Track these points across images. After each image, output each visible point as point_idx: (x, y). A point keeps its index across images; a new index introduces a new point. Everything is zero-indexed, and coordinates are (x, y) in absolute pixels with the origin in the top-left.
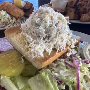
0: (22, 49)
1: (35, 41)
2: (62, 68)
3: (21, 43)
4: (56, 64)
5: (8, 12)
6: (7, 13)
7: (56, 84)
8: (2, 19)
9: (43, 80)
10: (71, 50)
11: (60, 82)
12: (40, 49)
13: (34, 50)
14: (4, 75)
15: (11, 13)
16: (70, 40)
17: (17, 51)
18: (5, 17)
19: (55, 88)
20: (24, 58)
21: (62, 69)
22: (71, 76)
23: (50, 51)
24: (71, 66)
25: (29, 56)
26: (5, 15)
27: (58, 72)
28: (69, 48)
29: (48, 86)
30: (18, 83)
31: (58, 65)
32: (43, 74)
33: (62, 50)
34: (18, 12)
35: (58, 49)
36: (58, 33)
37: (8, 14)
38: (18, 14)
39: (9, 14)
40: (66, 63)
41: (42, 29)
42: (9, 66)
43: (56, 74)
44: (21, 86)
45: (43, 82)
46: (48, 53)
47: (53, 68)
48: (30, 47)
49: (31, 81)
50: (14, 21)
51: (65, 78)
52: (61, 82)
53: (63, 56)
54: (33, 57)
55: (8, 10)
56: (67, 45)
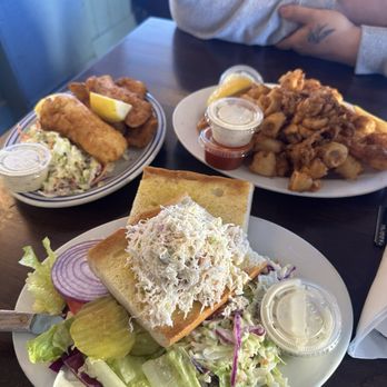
0: (131, 303)
1: (157, 288)
2: (209, 343)
3: (127, 288)
4: (199, 335)
5: (74, 139)
6: (72, 143)
7: (194, 373)
8: (59, 169)
9: (171, 367)
10: (234, 300)
11: (203, 370)
12: (166, 307)
13: (156, 312)
14: (95, 356)
15: (86, 147)
16: (234, 278)
17: (118, 304)
18: (66, 162)
19: (194, 382)
20: (134, 321)
21: (209, 346)
22: (223, 359)
23: (187, 308)
24: (226, 341)
25: (146, 322)
26: (65, 154)
27: (201, 352)
28: (230, 297)
29: (180, 377)
30: (122, 370)
31: (203, 336)
32: (172, 355)
33: (212, 305)
34: (106, 144)
35: (206, 304)
36: (204, 277)
37: (74, 147)
38: (106, 152)
39: (79, 147)
40: (218, 333)
41: (171, 271)
42: (104, 336)
43: (197, 356)
44: (129, 376)
45: (171, 371)
46: (184, 314)
47: (193, 344)
48: (146, 303)
49: (148, 367)
50: (94, 171)
51: (211, 365)
52: (205, 370)
53: (217, 315)
54: (153, 325)
55: (73, 134)
56: (227, 289)
